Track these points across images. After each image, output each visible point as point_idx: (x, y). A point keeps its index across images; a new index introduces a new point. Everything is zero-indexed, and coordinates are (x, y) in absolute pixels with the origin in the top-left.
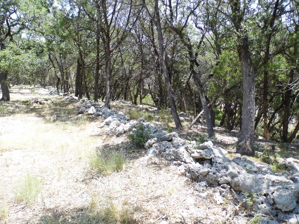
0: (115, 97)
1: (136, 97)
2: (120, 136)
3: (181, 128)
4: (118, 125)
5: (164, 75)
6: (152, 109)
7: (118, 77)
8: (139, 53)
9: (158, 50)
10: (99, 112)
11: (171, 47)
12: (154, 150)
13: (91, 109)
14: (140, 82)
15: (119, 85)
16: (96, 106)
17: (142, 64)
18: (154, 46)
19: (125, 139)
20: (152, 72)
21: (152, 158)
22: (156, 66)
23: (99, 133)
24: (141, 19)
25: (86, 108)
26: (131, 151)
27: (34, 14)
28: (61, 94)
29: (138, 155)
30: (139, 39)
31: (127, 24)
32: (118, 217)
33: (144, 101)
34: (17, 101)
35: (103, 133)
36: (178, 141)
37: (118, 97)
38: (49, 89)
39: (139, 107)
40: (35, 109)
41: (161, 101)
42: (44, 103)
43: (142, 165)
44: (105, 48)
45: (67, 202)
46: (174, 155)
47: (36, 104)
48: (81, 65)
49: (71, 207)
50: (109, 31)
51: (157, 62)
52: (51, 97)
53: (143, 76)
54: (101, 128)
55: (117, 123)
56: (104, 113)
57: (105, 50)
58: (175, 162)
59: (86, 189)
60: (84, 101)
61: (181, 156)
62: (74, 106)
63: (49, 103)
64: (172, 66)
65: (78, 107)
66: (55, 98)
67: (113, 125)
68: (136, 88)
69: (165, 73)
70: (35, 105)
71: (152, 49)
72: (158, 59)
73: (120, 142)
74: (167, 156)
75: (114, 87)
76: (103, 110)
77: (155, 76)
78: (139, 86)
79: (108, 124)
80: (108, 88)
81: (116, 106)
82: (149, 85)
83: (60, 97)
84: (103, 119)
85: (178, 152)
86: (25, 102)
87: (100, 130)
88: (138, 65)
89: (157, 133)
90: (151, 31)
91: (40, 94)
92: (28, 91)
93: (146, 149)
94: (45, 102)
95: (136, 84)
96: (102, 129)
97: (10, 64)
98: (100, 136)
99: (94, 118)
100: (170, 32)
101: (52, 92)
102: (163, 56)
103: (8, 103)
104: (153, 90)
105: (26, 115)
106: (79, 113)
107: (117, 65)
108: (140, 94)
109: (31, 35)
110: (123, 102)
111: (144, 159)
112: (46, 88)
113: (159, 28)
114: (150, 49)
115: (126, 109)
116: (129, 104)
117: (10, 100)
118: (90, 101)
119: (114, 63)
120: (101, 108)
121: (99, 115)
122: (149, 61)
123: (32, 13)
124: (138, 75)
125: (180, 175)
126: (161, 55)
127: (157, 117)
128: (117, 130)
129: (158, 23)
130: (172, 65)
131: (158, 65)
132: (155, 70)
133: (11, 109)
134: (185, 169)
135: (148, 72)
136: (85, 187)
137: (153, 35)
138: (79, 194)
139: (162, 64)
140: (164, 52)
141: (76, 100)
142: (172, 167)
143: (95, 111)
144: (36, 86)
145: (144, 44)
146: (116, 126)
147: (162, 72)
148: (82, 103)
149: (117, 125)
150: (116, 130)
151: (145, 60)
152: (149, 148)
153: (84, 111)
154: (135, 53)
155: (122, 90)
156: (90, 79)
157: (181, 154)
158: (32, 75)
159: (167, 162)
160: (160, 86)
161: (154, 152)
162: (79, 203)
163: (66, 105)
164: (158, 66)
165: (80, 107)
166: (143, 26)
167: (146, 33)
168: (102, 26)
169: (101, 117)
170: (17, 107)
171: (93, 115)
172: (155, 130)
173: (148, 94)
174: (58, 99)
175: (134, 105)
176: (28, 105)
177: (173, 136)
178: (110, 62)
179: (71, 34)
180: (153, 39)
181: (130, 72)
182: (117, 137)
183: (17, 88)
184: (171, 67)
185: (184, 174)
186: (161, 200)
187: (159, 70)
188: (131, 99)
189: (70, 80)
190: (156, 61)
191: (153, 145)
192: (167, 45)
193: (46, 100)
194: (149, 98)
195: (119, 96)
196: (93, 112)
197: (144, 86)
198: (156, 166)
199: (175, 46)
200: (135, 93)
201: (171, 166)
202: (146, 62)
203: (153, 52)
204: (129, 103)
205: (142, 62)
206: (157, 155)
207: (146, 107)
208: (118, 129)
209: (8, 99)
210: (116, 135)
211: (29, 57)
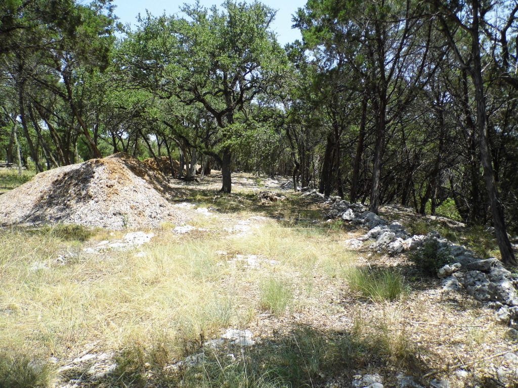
0: (385, 199)
1: (424, 201)
2: (395, 256)
3: (513, 261)
4: (393, 240)
5: (483, 164)
6: (455, 224)
7: (392, 165)
8: (435, 124)
9: (475, 118)
10: (360, 218)
11: (503, 113)
12: (454, 282)
13: (347, 212)
14: (434, 174)
15: (393, 178)
16: (355, 209)
17: (441, 143)
18: (467, 112)
19: (404, 262)
20: (460, 158)
21: (450, 293)
22: (469, 146)
23: (360, 248)
24: (445, 66)
25: (339, 211)
26: (414, 278)
27: (277, 72)
28: (298, 188)
29: (426, 286)
30: (438, 100)
31: (418, 78)
32: (393, 349)
33: (438, 209)
34: (240, 195)
35: (367, 248)
36: (501, 273)
37: (390, 200)
38: (278, 180)
39: (429, 219)
40: (265, 207)
41: (474, 212)
42: (276, 199)
43: (431, 300)
44: (377, 118)
45: (322, 323)
46: (490, 291)
47: (265, 200)
48: (333, 144)
49: (328, 328)
50: (385, 91)
51: (470, 139)
52: (283, 192)
53: (441, 164)
54: (363, 241)
55: (392, 235)
56: (367, 221)
57: (377, 121)
58: (491, 304)
59: (346, 313)
60: (334, 200)
61: (503, 294)
62: (319, 207)
63: (282, 200)
64: (502, 148)
65: (327, 210)
66: (289, 192)
67: (384, 238)
68: (425, 185)
69: (485, 159)
70: (263, 201)
71: (463, 117)
72: (473, 135)
73: (395, 265)
74: (477, 293)
75: (384, 182)
76: (367, 215)
77: (466, 165)
78: (432, 182)
79: (375, 236)
80: (377, 182)
81: (386, 213)
82: (451, 182)
83: (297, 193)
84: (366, 230)
85: (499, 287)
86: (250, 197)
87: (361, 244)
88: (432, 145)
89: (462, 257)
90: (462, 86)
91: (266, 187)
92: (251, 181)
93: (440, 278)
94: (278, 198)
95: (426, 178)
96: (366, 242)
97: (241, 142)
98: (361, 252)
99: (352, 226)
100: (501, 84)
101: (284, 184)
102: (483, 129)
103: (230, 196)
104: (459, 191)
105: (254, 214)
106: (328, 218)
107: (394, 144)
108: (433, 196)
109: (263, 100)
110: (398, 209)
111: (436, 293)
112: (274, 179)
113: (478, 82)
114: (459, 116)
115: (405, 220)
116: (411, 212)
117: (231, 192)
118: (344, 202)
119: (388, 141)
120: (362, 212)
121: (360, 223)
122: (455, 138)
123: (275, 70)
124: (430, 163)
125: (497, 323)
126: (480, 127)
127: (465, 238)
128: (391, 247)
129: (476, 74)
130: (502, 145)
131: (474, 145)
132: (465, 153)
133: (234, 204)
134: (508, 315)
135: (451, 157)
136: (344, 310)
137: (466, 93)
138: (337, 316)
139: (479, 143)
140: (486, 123)
141: (321, 198)
142: (486, 311)
143: (353, 216)
144: (261, 175)
145: (447, 107)
146: (390, 241)
147: (480, 157)
148: (330, 203)
149: (390, 239)
150: (389, 246)
151: (446, 136)
152: (445, 278)
153: (336, 215)
154: (429, 125)
155: (398, 189)
156: (345, 166)
157: (504, 291)
158: (267, 157)
159: (476, 302)
160: (474, 184)
161: (454, 284)
162: (338, 326)
163: (307, 205)
164: (473, 147)
165: (329, 209)
166: (447, 77)
167: (453, 90)
168: (375, 83)
169: (363, 227)
170: (240, 202)
171: (350, 223)
172: (459, 252)
173: (449, 199)
174: (295, 195)
175: (420, 215)
176: (253, 200)
177: (492, 266)
178: (383, 140)
179: (326, 97)
180: (467, 100)
181: (416, 157)
182: (390, 257)
183: (237, 177)
184: (500, 150)
185: (506, 322)
186: (460, 347)
187: (474, 154)
188: (415, 205)
189: (311, 167)
190: (468, 138)
191: (453, 274)
192: (492, 108)
193: (279, 195)
194: (449, 206)
195: (392, 198)
196: (350, 217)
197: (441, 182)
198: (456, 304)
199: (511, 110)
200: (423, 194)
201: (483, 308)
202: (449, 140)
203: (464, 122)
204: (410, 210)
205: (441, 140)
206: (459, 291)
207: (442, 220)
208: (392, 245)
209: (229, 190)
210: (389, 254)
211: (266, 132)
